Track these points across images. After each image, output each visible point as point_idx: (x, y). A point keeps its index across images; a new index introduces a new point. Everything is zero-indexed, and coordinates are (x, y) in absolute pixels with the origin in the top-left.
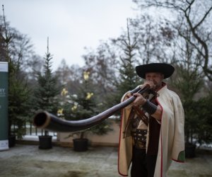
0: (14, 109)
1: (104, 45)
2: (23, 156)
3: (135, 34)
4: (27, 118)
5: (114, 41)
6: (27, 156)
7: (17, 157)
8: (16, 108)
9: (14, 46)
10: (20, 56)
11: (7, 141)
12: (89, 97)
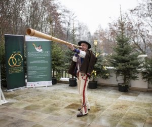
0: (55, 63)
1: (125, 15)
2: (59, 90)
3: (148, 4)
4: (61, 68)
5: (132, 11)
6: (61, 90)
7: (55, 90)
8: (56, 62)
9: (64, 18)
10: (69, 24)
11: (51, 81)
12: (96, 56)
